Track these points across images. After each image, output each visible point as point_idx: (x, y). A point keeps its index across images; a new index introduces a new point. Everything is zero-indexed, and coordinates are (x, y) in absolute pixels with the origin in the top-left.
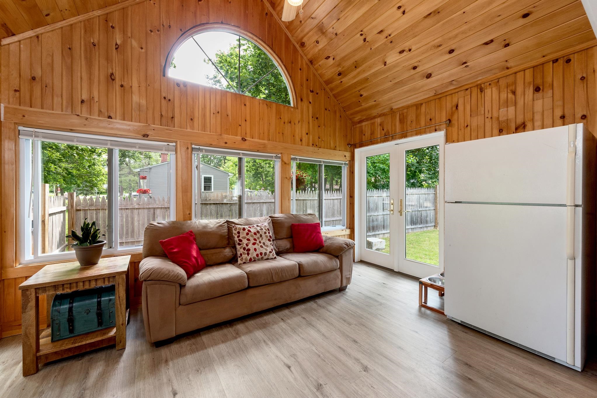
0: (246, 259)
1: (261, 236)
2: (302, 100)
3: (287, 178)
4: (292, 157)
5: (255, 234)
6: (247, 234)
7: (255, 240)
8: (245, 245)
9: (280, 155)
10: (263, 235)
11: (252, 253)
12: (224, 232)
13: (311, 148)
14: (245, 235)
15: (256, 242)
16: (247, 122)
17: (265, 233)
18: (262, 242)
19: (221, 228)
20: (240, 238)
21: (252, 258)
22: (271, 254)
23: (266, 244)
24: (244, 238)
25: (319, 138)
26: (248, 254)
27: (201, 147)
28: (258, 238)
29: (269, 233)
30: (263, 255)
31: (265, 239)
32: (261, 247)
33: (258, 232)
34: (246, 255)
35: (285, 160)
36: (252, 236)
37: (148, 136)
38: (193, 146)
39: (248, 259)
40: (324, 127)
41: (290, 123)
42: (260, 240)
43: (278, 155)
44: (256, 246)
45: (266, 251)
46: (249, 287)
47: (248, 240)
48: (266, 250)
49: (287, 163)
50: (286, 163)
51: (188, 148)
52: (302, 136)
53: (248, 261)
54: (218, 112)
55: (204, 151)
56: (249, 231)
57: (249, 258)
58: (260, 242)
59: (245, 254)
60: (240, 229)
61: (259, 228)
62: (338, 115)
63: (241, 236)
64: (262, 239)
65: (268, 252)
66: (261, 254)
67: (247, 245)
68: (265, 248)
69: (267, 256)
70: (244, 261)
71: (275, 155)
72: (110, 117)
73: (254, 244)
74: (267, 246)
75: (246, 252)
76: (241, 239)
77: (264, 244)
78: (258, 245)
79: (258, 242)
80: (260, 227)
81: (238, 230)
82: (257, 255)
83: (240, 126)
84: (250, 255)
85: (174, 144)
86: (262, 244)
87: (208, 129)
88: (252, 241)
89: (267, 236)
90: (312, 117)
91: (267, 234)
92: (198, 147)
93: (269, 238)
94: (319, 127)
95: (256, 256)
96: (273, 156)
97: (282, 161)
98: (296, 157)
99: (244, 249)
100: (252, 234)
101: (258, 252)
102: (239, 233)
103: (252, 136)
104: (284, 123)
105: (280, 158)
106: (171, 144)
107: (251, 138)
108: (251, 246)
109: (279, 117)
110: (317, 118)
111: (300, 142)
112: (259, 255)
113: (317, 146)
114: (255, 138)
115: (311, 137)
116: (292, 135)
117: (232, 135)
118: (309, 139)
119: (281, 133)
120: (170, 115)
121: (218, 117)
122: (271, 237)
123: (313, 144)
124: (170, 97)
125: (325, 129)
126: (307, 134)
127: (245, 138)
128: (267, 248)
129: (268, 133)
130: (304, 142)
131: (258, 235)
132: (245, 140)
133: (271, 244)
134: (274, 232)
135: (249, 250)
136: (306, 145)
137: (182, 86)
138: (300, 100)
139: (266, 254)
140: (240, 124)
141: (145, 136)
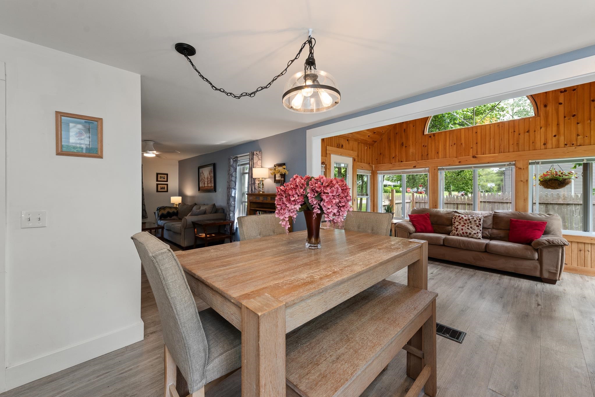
0: (454, 233)
1: (470, 222)
2: (545, 106)
3: (522, 181)
4: (530, 161)
5: (466, 220)
6: (460, 219)
7: (465, 224)
8: (456, 225)
9: (514, 162)
10: (473, 222)
11: (460, 231)
13: (562, 149)
14: (458, 220)
15: (465, 225)
16: (478, 144)
17: (475, 221)
18: (470, 226)
19: (447, 214)
22: (475, 235)
23: (473, 228)
24: (457, 221)
25: (578, 135)
26: (457, 231)
27: (443, 167)
28: (468, 223)
29: (479, 222)
30: (468, 234)
31: (474, 225)
32: (468, 229)
33: (469, 219)
34: (455, 231)
35: (520, 165)
36: (463, 221)
37: (416, 166)
38: (439, 168)
41: (528, 132)
43: (512, 163)
44: (463, 228)
45: (470, 232)
47: (460, 223)
48: (472, 232)
49: (522, 169)
50: (520, 169)
51: (435, 169)
52: (546, 139)
53: (456, 235)
54: (455, 144)
55: (445, 169)
56: (462, 218)
57: (456, 233)
58: (468, 226)
60: (456, 216)
61: (470, 218)
64: (472, 224)
65: (472, 233)
66: (466, 233)
67: (457, 226)
68: (471, 230)
69: (471, 235)
70: (453, 234)
71: (508, 163)
72: (402, 162)
73: (463, 226)
74: (474, 230)
75: (456, 230)
76: (455, 222)
77: (471, 227)
78: (466, 227)
79: (466, 225)
80: (473, 217)
81: (455, 217)
83: (472, 148)
84: (457, 232)
85: (428, 168)
86: (469, 227)
87: (448, 157)
88: (463, 224)
90: (565, 117)
91: (477, 222)
92: (441, 167)
93: (478, 225)
94: (578, 123)
95: (461, 233)
96: (505, 164)
97: (516, 167)
98: (537, 161)
99: (455, 227)
101: (464, 231)
102: (455, 218)
103: (482, 153)
104: (519, 134)
105: (514, 165)
106: (426, 168)
107: (481, 155)
108: (460, 227)
109: (513, 131)
110: (574, 116)
111: (543, 147)
112: (465, 233)
113: (573, 144)
114: (486, 154)
115: (562, 138)
116: (531, 142)
117: (465, 156)
118: (558, 141)
119: (515, 144)
120: (426, 154)
121: (455, 147)
122: (480, 224)
123: (566, 145)
124: (426, 145)
125: (590, 123)
126: (555, 136)
127: (476, 156)
128: (473, 231)
129: (499, 147)
130: (549, 145)
131: (468, 221)
132: (476, 157)
133: (479, 229)
134: (493, 223)
135: (457, 229)
136: (554, 146)
137: (432, 136)
138: (542, 106)
139: (470, 234)
140: (472, 147)
141: (415, 167)
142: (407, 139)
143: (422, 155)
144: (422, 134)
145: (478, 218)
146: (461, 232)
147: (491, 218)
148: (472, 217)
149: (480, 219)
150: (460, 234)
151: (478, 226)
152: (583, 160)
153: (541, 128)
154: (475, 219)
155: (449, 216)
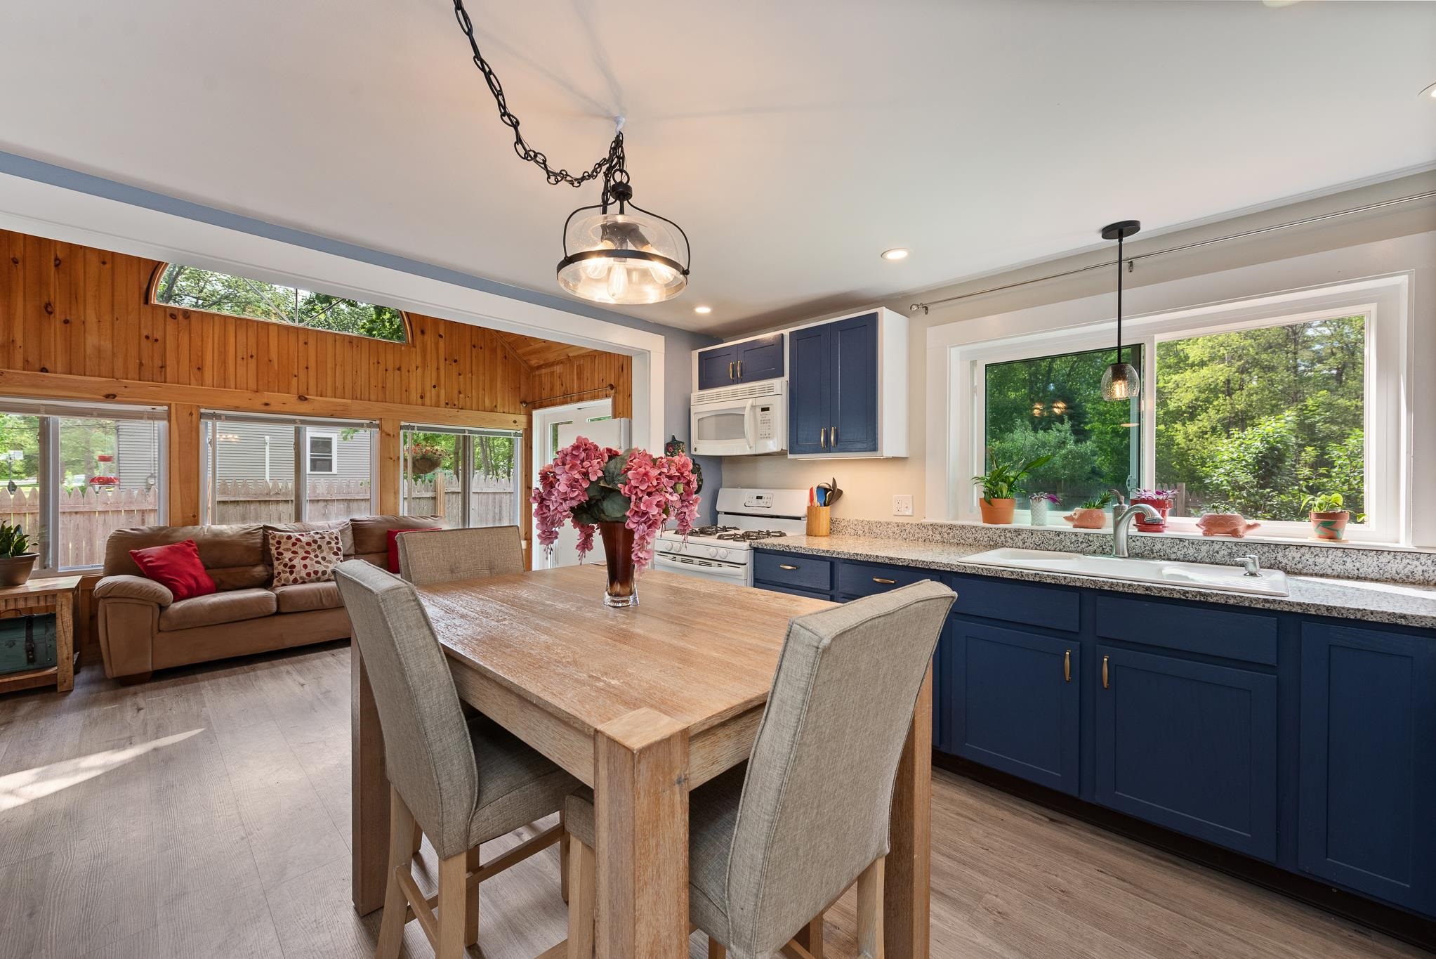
0: (286, 580)
1: (320, 547)
2: (423, 332)
3: (391, 458)
4: (403, 423)
5: (308, 544)
6: (294, 544)
7: (307, 552)
8: (287, 560)
9: (378, 422)
10: (324, 547)
11: (299, 572)
12: (256, 543)
13: (443, 411)
14: (289, 546)
15: (308, 555)
16: (309, 369)
17: (329, 543)
18: (320, 556)
20: (280, 550)
21: (298, 578)
23: (327, 559)
24: (287, 550)
25: (460, 393)
26: (291, 573)
27: (217, 412)
28: (315, 550)
29: (337, 543)
30: (320, 574)
32: (318, 562)
33: (315, 542)
34: (288, 574)
35: (388, 427)
36: (302, 547)
37: (114, 396)
38: (203, 411)
39: (291, 580)
40: (470, 375)
41: (399, 369)
42: (318, 552)
43: (374, 422)
44: (307, 562)
45: (325, 569)
46: (278, 613)
47: (295, 553)
48: (328, 567)
49: (392, 435)
50: (389, 435)
51: (191, 414)
52: (423, 389)
53: (291, 583)
54: (252, 356)
55: (224, 417)
56: (298, 540)
57: (292, 578)
58: (316, 556)
59: (286, 572)
60: (281, 537)
61: (317, 537)
62: (500, 354)
63: (283, 546)
64: (322, 551)
65: (329, 571)
66: (316, 572)
67: (291, 560)
68: (325, 564)
69: (326, 576)
70: (283, 582)
71: (368, 422)
72: (44, 370)
73: (304, 558)
74: (330, 562)
75: (288, 570)
76: (282, 551)
77: (324, 558)
78: (312, 559)
79: (312, 556)
80: (321, 534)
81: (277, 539)
82: (309, 574)
83: (295, 376)
84: (294, 575)
85: (166, 408)
86: (319, 559)
87: (233, 385)
88: (302, 555)
89: (331, 548)
90: (446, 360)
91: (333, 544)
92: (212, 411)
93: (335, 550)
94: (460, 374)
95: (305, 576)
96: (363, 424)
97: (381, 431)
98: (412, 424)
99: (285, 565)
100: (302, 544)
101: (310, 569)
102: (279, 543)
103: (319, 393)
104: (386, 370)
105: (378, 426)
106: (159, 408)
107: (317, 396)
108: (298, 562)
109: (376, 360)
110: (455, 361)
111: (420, 401)
112: (312, 575)
113: (455, 405)
114: (326, 397)
115: (443, 392)
116: (404, 390)
117: (278, 392)
118: (438, 395)
119: (380, 385)
120: (158, 363)
121: (252, 364)
122: (339, 549)
123: (447, 404)
124: (158, 335)
125: (472, 378)
126: (434, 387)
127: (306, 396)
128: (329, 565)
129: (353, 387)
130: (427, 400)
131: (314, 546)
132: (306, 399)
133: (339, 559)
134: (354, 543)
135: (294, 567)
136: (433, 404)
137: (181, 317)
138: (419, 332)
139: (324, 573)
140: (296, 374)
141: (110, 397)
142: (73, 295)
143: (141, 364)
144: (142, 301)
145: (333, 537)
146: (303, 574)
147: (349, 533)
148: (319, 536)
149: (337, 538)
150: (301, 578)
151: (336, 554)
152: (464, 431)
153: (417, 368)
154: (327, 539)
155: (254, 539)
